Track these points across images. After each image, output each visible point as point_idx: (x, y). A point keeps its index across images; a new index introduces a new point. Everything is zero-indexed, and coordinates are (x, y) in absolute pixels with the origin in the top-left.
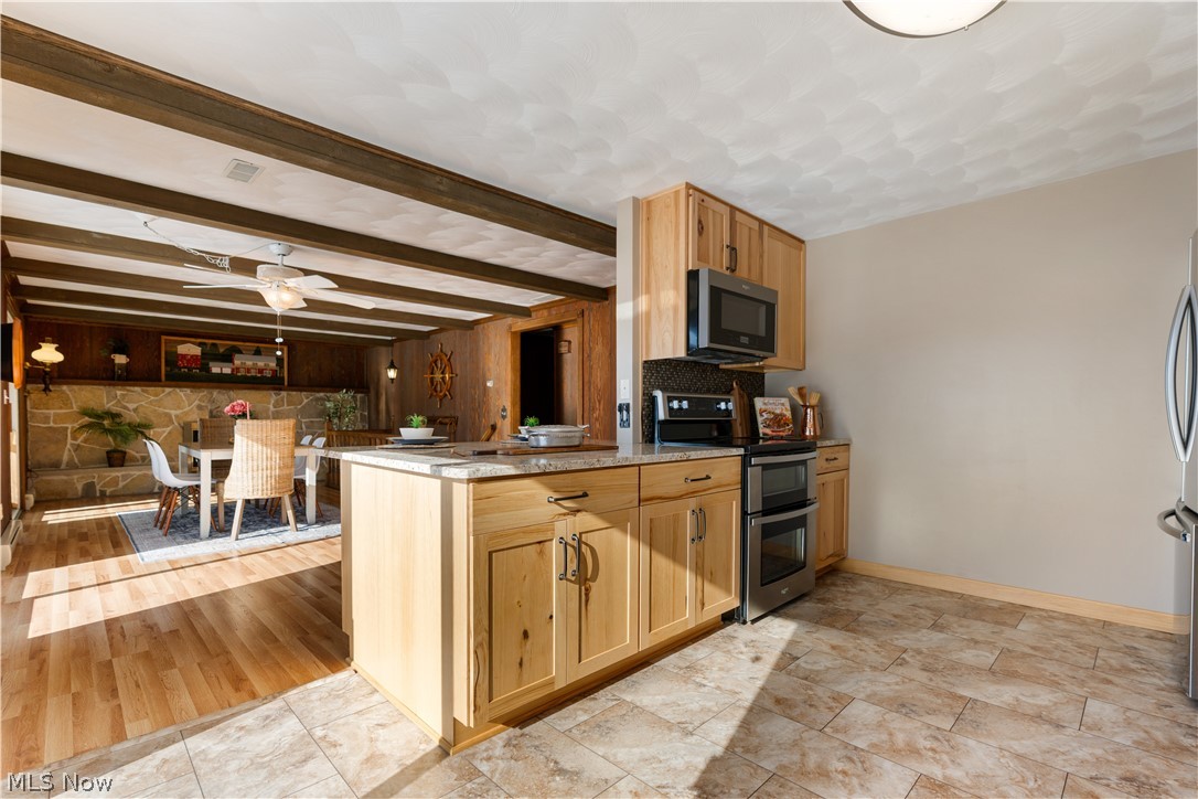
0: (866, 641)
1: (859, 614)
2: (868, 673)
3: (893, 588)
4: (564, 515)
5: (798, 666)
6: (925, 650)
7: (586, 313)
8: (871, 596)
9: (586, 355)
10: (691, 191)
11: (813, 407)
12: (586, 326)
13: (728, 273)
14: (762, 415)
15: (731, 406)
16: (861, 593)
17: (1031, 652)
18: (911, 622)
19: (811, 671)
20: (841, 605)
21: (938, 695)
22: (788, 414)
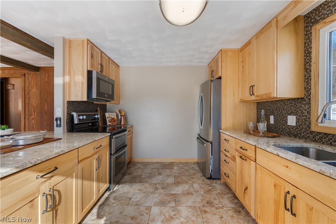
0: (146, 184)
1: (141, 176)
2: (151, 196)
3: (146, 164)
4: (45, 181)
5: (132, 201)
6: (160, 182)
7: (27, 75)
8: (141, 169)
9: (26, 92)
10: (89, 42)
11: (123, 116)
12: (27, 81)
13: (100, 72)
14: (108, 119)
15: (99, 116)
16: (139, 168)
17: (179, 175)
18: (153, 174)
19: (137, 201)
20: (135, 174)
21: (168, 196)
22: (116, 118)
